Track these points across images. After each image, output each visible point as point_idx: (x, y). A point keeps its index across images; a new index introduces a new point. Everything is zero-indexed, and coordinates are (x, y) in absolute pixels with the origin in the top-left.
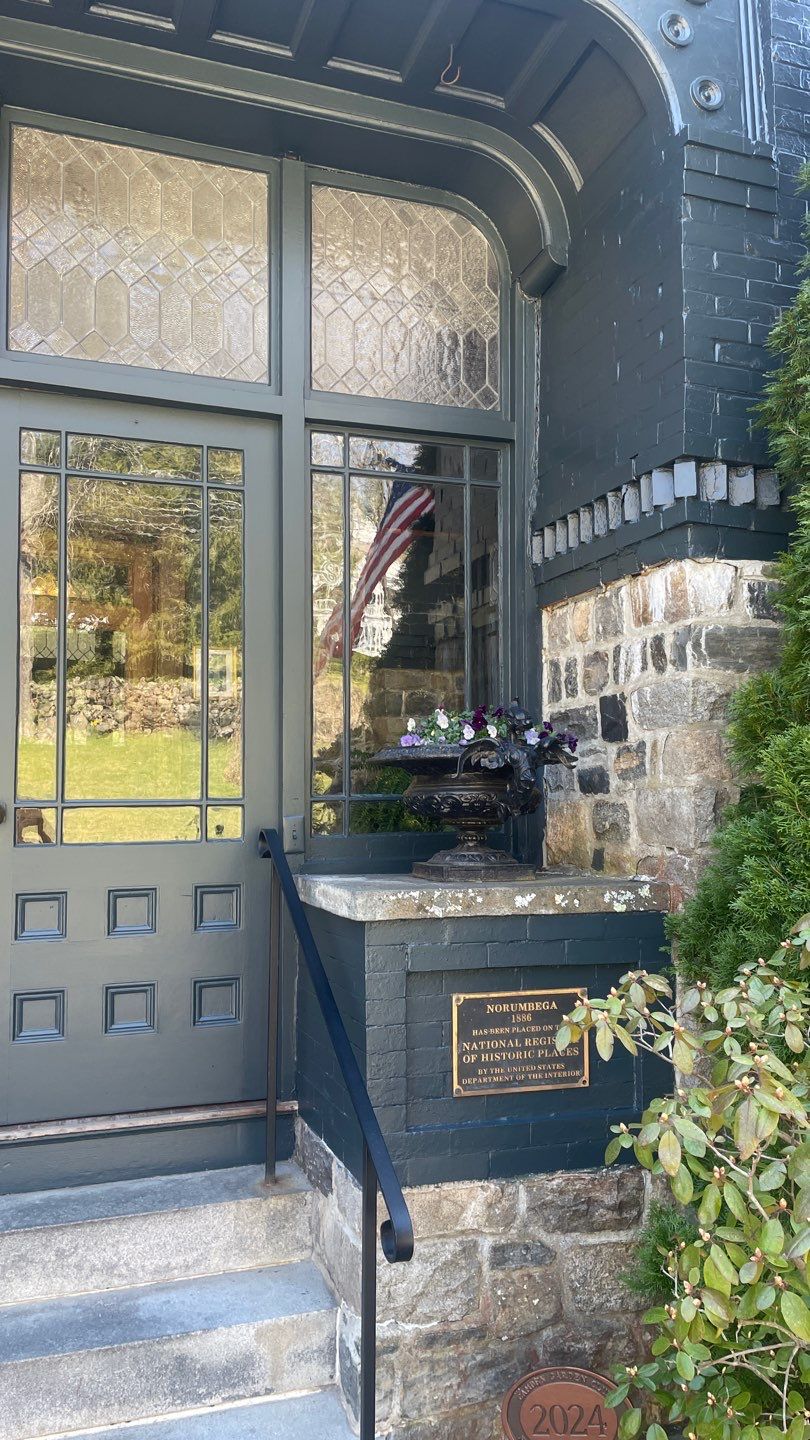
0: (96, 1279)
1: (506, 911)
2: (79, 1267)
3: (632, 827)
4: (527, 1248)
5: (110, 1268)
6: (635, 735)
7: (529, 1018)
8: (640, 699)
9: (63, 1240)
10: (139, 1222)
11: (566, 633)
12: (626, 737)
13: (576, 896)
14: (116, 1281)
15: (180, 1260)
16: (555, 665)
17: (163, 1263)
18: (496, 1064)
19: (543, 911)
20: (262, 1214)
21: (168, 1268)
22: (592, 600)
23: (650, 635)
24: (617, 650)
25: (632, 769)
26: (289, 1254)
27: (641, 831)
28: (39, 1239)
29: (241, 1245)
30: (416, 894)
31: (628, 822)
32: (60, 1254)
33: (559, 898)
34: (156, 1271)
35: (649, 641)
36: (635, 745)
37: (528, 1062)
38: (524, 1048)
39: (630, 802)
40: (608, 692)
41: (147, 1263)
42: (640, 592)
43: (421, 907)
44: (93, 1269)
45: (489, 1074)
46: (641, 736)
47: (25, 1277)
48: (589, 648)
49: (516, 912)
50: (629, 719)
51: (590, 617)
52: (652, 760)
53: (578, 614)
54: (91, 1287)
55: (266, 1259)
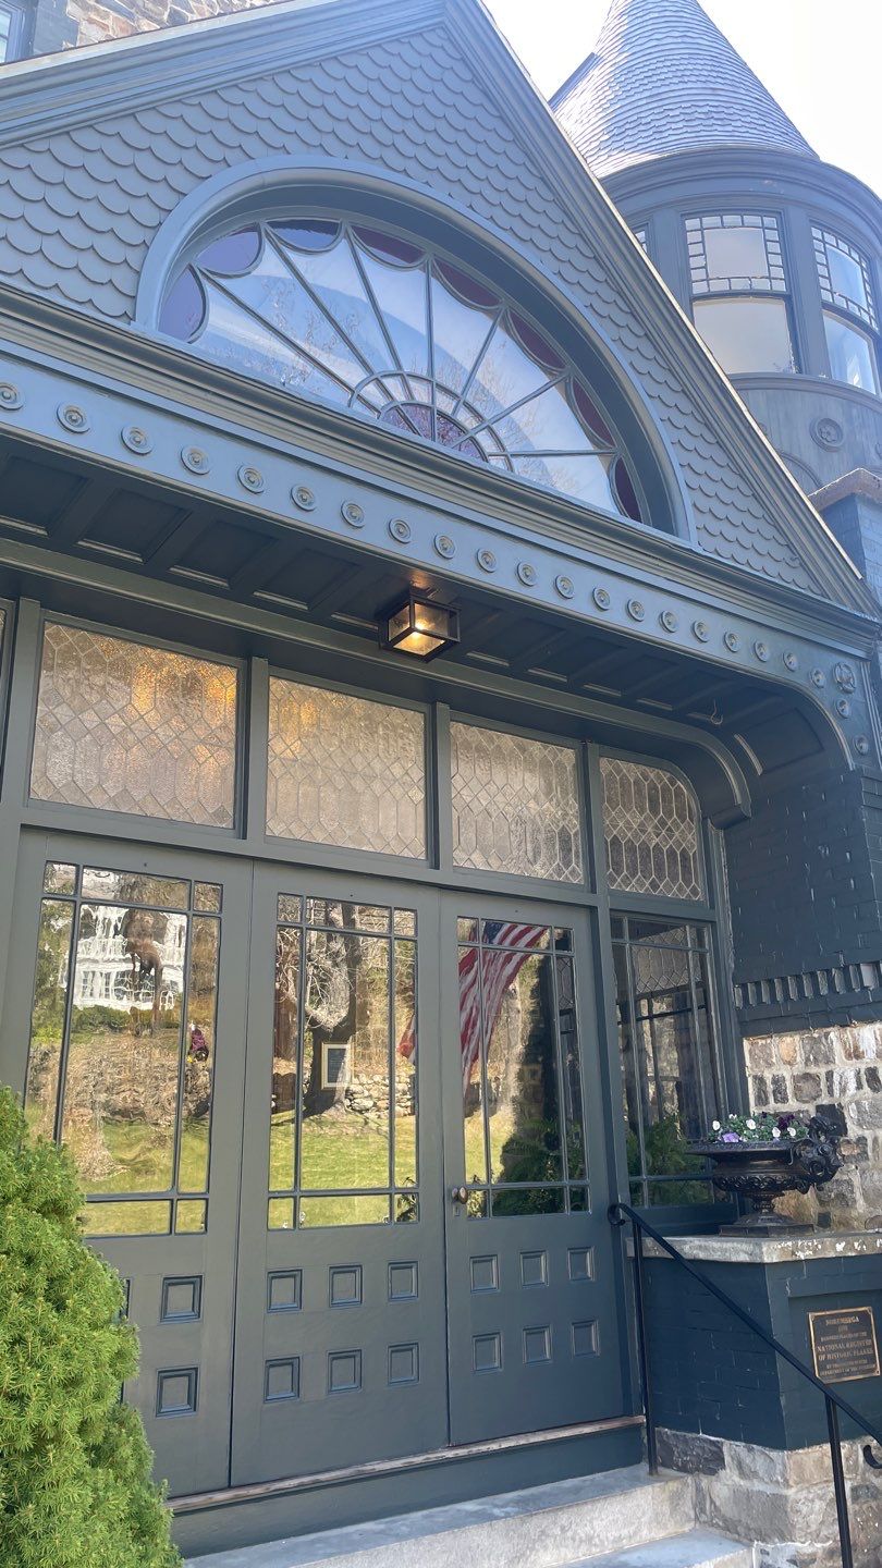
0: (584, 1548)
1: (832, 1255)
2: (573, 1539)
3: (858, 1195)
4: (868, 1489)
5: (590, 1539)
6: (854, 1132)
7: (846, 1328)
8: (858, 1108)
9: (564, 1518)
10: (602, 1502)
11: (772, 1057)
12: (846, 1133)
13: (864, 1243)
14: (594, 1549)
15: (625, 1532)
16: (760, 1080)
17: (617, 1535)
18: (834, 1361)
19: (850, 1254)
20: (665, 1496)
21: (620, 1539)
22: (797, 1038)
23: (863, 1068)
24: (830, 1075)
25: (854, 1156)
26: (682, 1526)
27: (866, 1198)
28: (550, 1518)
29: (657, 1519)
30: (790, 1243)
31: (852, 1192)
32: (563, 1529)
33: (856, 1244)
34: (614, 1541)
35: (862, 1072)
36: (854, 1140)
37: (849, 1359)
38: (846, 1350)
39: (856, 1181)
40: (825, 1100)
41: (609, 1535)
42: (850, 1038)
43: (793, 1253)
44: (581, 1541)
45: (832, 1368)
46: (860, 1133)
47: (546, 1548)
48: (799, 1068)
49: (838, 1255)
50: (848, 1121)
51: (797, 1049)
52: (874, 1150)
53: (784, 1046)
54: (580, 1554)
55: (672, 1529)
